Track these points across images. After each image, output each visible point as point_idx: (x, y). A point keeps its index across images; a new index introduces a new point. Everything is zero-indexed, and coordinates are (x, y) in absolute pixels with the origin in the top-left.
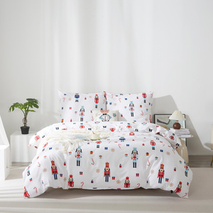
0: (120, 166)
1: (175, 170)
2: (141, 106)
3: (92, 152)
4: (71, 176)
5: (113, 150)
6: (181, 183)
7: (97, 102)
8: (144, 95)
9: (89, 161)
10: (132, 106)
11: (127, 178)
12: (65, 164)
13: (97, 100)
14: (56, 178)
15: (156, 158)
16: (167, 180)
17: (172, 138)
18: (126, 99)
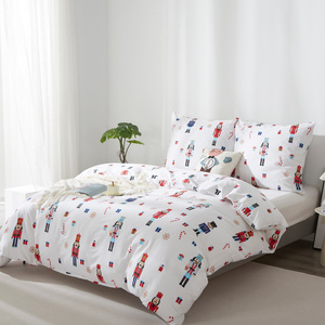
0: (94, 245)
1: (161, 269)
2: (281, 148)
3: (67, 214)
4: (37, 246)
5: (93, 215)
6: (160, 295)
7: (216, 136)
8: (294, 129)
9: (59, 226)
10: (265, 145)
11: (99, 267)
12: (34, 226)
13: (218, 131)
14: (15, 245)
15: (143, 240)
16: (142, 284)
17: (247, 211)
18: (260, 133)
